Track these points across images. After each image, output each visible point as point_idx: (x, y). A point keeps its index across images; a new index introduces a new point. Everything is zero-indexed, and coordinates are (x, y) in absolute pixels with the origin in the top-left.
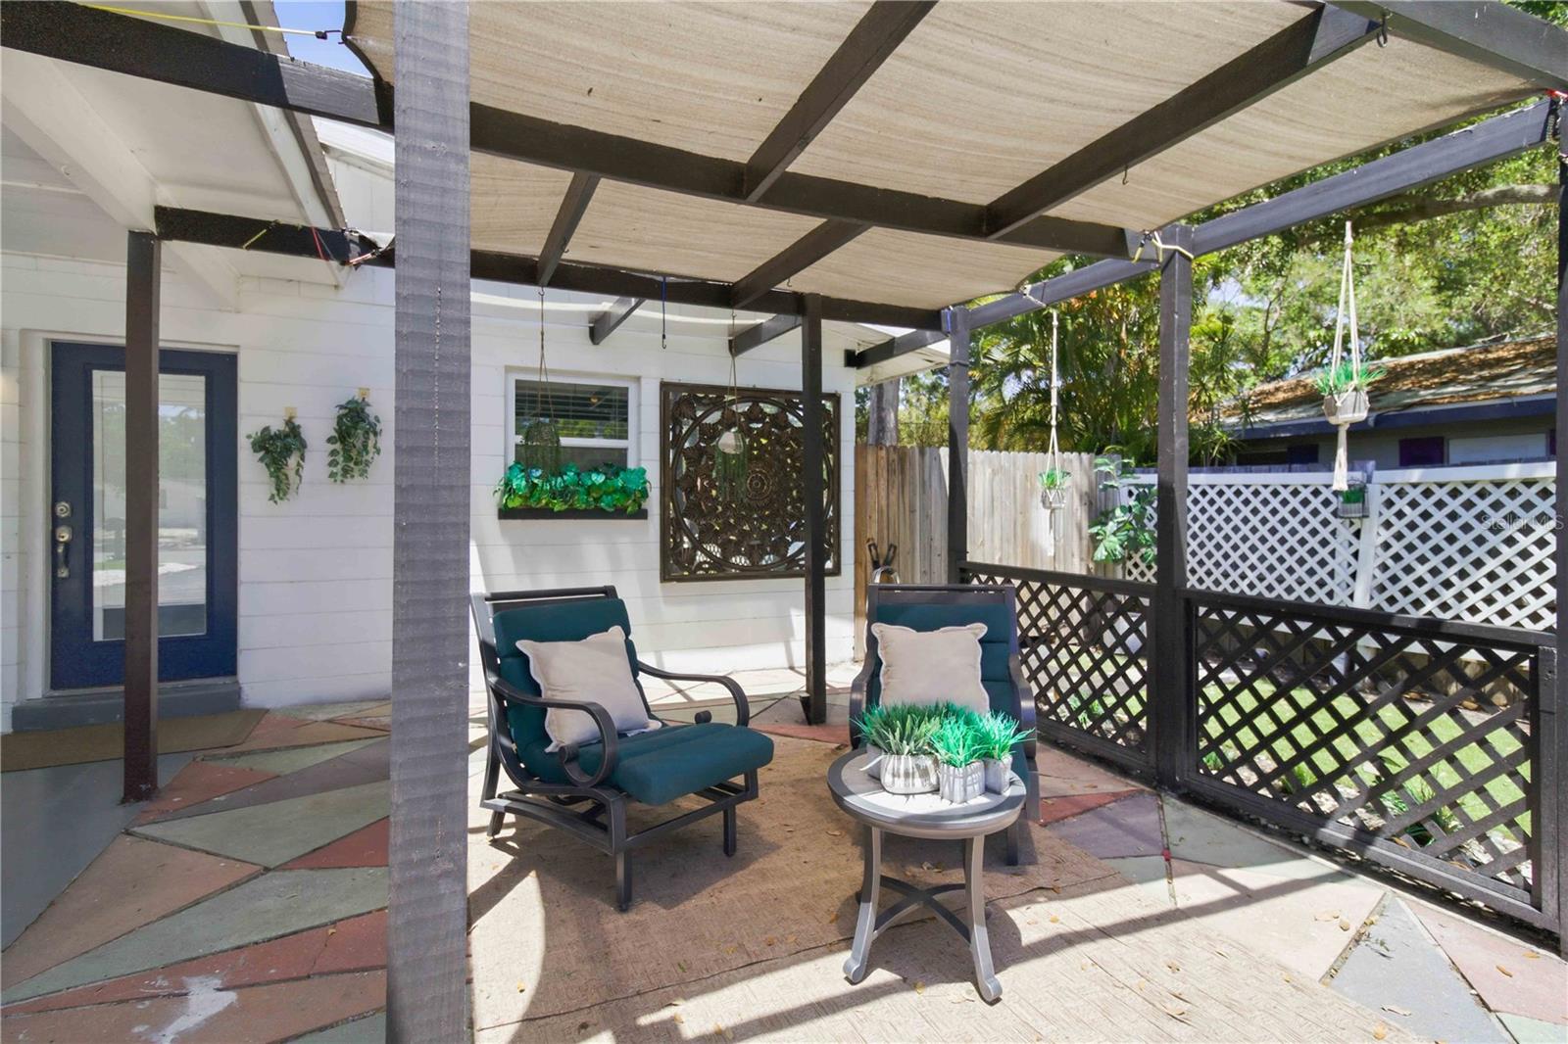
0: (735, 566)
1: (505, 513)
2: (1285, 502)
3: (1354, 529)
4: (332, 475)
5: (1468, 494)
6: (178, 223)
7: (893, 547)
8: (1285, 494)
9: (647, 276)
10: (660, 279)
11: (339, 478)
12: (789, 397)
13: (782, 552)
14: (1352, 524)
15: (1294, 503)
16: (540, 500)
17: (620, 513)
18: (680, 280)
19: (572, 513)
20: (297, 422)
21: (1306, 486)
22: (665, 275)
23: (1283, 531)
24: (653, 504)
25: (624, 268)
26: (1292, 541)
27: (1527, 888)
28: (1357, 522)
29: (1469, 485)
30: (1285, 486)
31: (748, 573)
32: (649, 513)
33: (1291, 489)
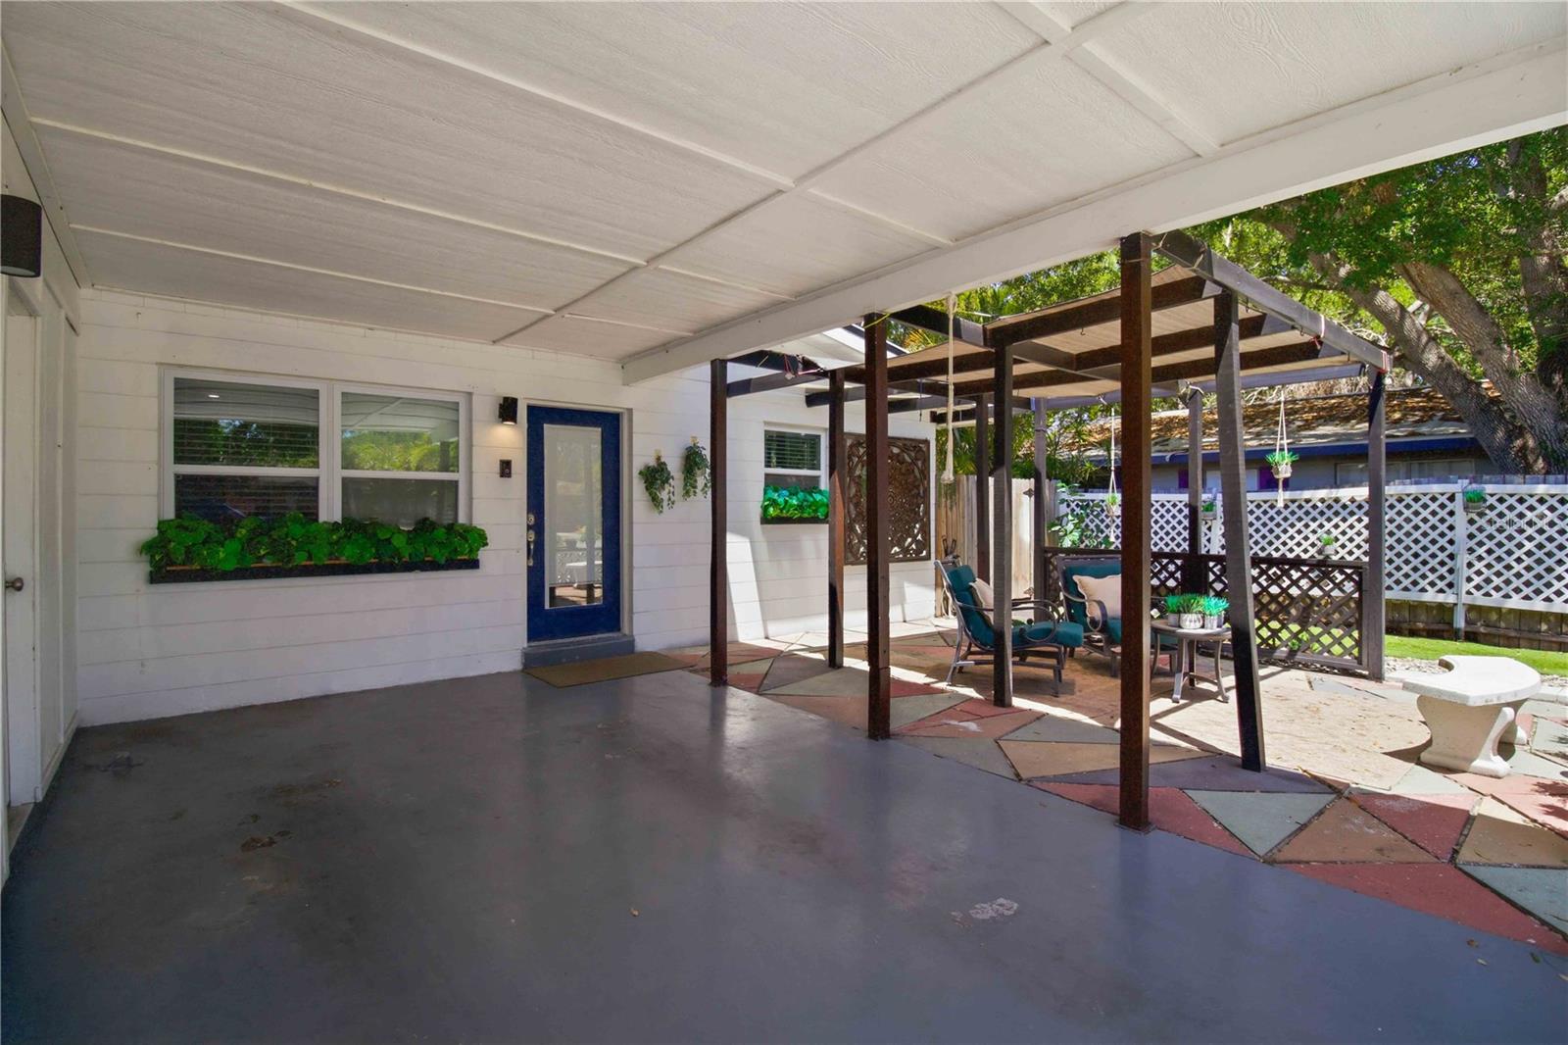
1: (766, 520)
2: (1168, 511)
3: (1207, 526)
4: (682, 495)
5: (1265, 506)
7: (954, 541)
8: (1168, 506)
11: (684, 497)
14: (1206, 523)
15: (1174, 511)
20: (663, 460)
21: (1181, 502)
23: (1168, 528)
26: (1173, 534)
27: (1356, 658)
28: (1210, 523)
29: (1265, 502)
30: (1169, 502)
33: (1172, 503)
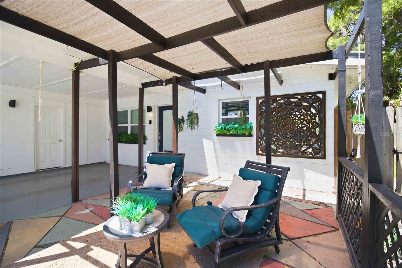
0: (280, 152)
1: (218, 135)
4: (187, 127)
6: (145, 85)
7: (355, 150)
9: (217, 71)
10: (220, 70)
11: (189, 127)
12: (302, 95)
13: (299, 148)
16: (223, 132)
17: (243, 135)
18: (226, 69)
19: (232, 135)
20: (184, 117)
22: (222, 69)
24: (254, 132)
25: (211, 71)
31: (285, 155)
32: (253, 135)
